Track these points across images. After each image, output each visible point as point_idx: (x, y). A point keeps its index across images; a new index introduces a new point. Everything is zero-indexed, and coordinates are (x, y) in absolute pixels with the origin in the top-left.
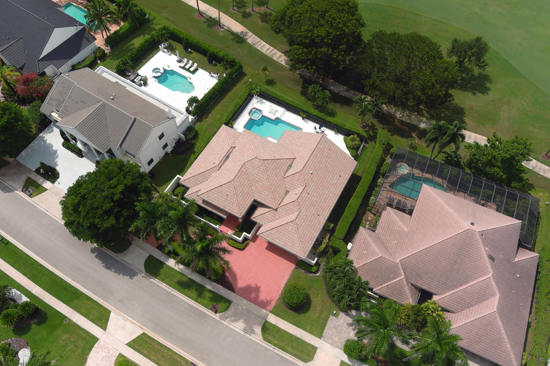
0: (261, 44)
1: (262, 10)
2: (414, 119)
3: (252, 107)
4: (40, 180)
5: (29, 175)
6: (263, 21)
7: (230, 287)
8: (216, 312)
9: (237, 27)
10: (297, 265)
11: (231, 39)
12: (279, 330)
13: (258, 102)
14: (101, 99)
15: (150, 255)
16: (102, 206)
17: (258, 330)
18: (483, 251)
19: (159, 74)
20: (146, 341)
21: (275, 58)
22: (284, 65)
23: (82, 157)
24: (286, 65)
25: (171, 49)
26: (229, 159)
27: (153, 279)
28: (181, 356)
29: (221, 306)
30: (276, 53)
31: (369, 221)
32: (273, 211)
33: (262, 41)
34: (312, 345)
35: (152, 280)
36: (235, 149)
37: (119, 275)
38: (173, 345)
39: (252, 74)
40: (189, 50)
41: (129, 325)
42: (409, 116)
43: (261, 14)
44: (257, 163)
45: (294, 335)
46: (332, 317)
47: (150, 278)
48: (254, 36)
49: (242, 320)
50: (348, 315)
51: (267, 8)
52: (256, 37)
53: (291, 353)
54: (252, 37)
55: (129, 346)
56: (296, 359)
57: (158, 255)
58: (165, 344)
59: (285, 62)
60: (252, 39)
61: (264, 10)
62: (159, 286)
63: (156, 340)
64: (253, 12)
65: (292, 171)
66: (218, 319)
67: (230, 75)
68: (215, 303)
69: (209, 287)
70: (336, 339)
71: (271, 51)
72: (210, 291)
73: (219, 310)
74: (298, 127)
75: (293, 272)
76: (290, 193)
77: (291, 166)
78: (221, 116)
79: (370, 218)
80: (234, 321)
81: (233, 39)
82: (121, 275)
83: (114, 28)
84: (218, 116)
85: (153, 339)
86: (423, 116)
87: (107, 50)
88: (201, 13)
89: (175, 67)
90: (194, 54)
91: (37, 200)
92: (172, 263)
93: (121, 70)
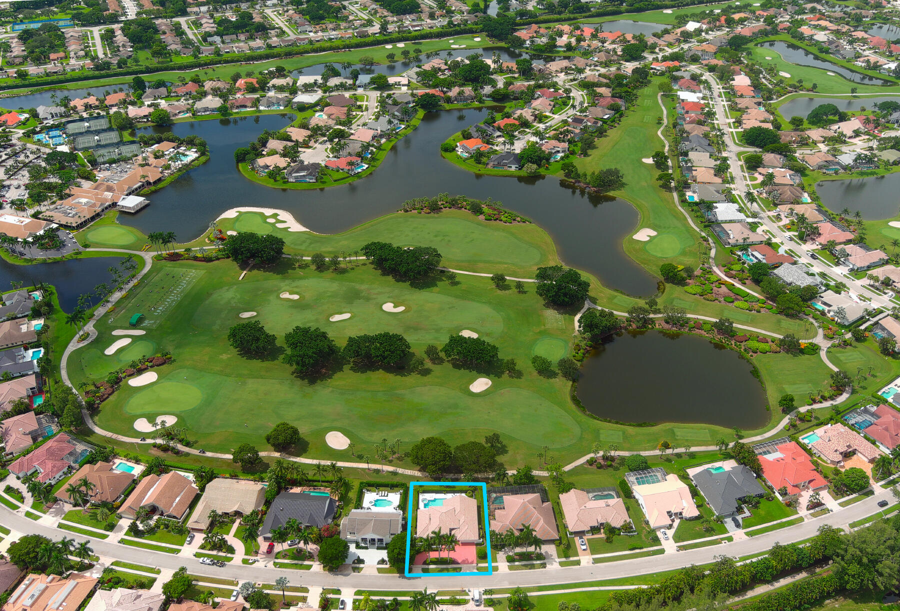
1: (396, 456)
2: (486, 475)
3: (422, 499)
4: (358, 565)
5: (352, 566)
6: (400, 461)
7: (458, 563)
9: (391, 469)
10: (475, 545)
11: (391, 475)
12: (482, 567)
13: (422, 496)
15: (422, 568)
17: (476, 571)
21: (415, 475)
23: (369, 549)
24: (422, 476)
25: (369, 491)
26: (432, 518)
29: (458, 570)
30: (414, 472)
31: (492, 519)
32: (458, 529)
33: (406, 470)
34: (496, 566)
36: (430, 515)
40: (378, 488)
42: (484, 475)
43: (397, 458)
44: (444, 515)
45: (488, 566)
46: (497, 555)
48: (401, 469)
50: (501, 551)
51: (398, 454)
56: (493, 572)
57: (425, 567)
59: (420, 474)
60: (400, 471)
62: (432, 576)
64: (393, 459)
65: (457, 513)
67: (403, 491)
68: (456, 571)
70: (502, 560)
71: (412, 472)
72: (451, 568)
73: (458, 572)
74: (445, 499)
75: (475, 548)
76: (461, 521)
77: (455, 511)
79: (492, 517)
81: (393, 475)
82: (416, 580)
86: (489, 472)
87: (342, 503)
88: (369, 469)
89: (378, 497)
90: (381, 488)
91: (362, 572)
92: (432, 566)
93: (358, 508)
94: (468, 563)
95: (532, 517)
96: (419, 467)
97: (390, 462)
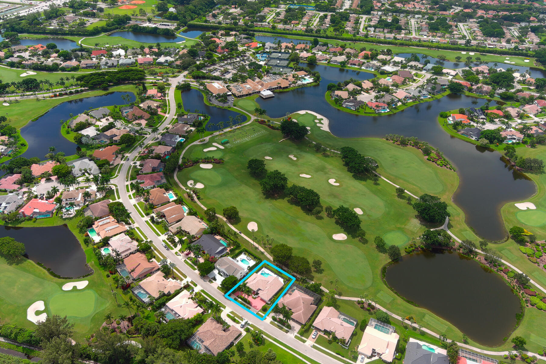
0: (268, 255)
1: (270, 246)
4: (212, 280)
5: (210, 279)
6: (270, 249)
7: (251, 305)
9: (262, 250)
10: (265, 303)
12: (260, 314)
14: (230, 264)
15: (235, 298)
18: (302, 301)
21: (270, 259)
23: (222, 276)
25: (245, 254)
26: (255, 280)
32: (263, 292)
34: (266, 317)
36: (257, 278)
40: (249, 255)
41: (230, 309)
44: (261, 281)
45: (263, 315)
46: (271, 313)
50: (274, 313)
55: (230, 313)
57: (237, 298)
59: (272, 260)
60: (266, 253)
64: (267, 247)
65: (268, 283)
67: (258, 262)
68: (247, 308)
70: (271, 317)
71: (269, 257)
72: (246, 305)
76: (267, 288)
81: (261, 253)
82: (229, 301)
83: (232, 247)
87: (229, 253)
88: (254, 245)
90: (251, 256)
91: (211, 284)
92: (240, 300)
93: (233, 258)
94: (256, 308)
95: (299, 307)
96: (274, 256)
97: (265, 248)
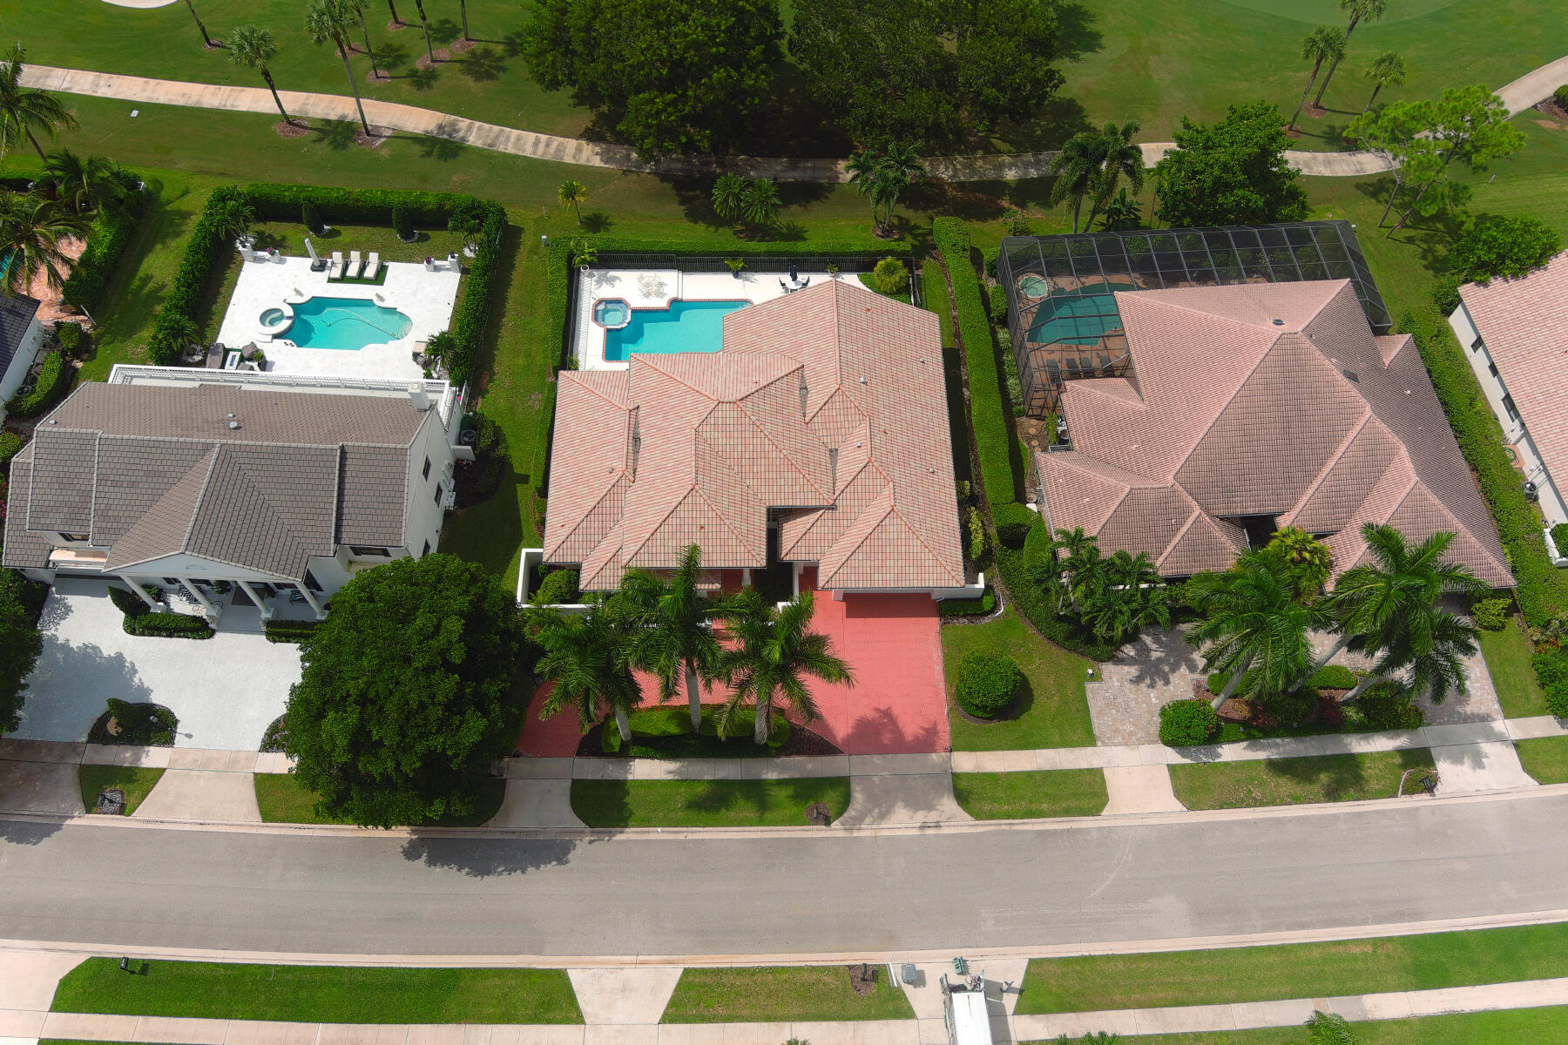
0: (508, 137)
1: (457, 49)
2: (983, 169)
3: (593, 302)
4: (124, 756)
5: (78, 761)
6: (479, 77)
7: (823, 747)
8: (828, 822)
9: (419, 120)
10: (941, 615)
11: (422, 156)
12: (994, 778)
13: (599, 282)
14: (209, 441)
15: (573, 780)
16: (432, 696)
17: (949, 805)
18: (1331, 369)
19: (284, 325)
20: (705, 985)
21: (568, 159)
22: (602, 165)
23: (211, 634)
24: (605, 163)
25: (270, 245)
26: (645, 440)
27: (621, 832)
28: (814, 967)
29: (830, 799)
30: (561, 144)
31: (1034, 437)
32: (828, 514)
33: (508, 129)
34: (1088, 769)
35: (619, 837)
36: (641, 412)
37: (523, 872)
38: (778, 955)
39: (535, 220)
40: (326, 227)
41: (634, 975)
42: (971, 166)
43: (461, 62)
44: (730, 413)
45: (1034, 771)
46: (1090, 687)
47: (612, 834)
48: (477, 124)
49: (899, 804)
50: (1120, 661)
51: (468, 40)
52: (487, 126)
53: (1053, 814)
54: (475, 129)
55: (671, 1022)
56: (1073, 818)
57: (594, 769)
58: (756, 965)
59: (598, 157)
60: (476, 133)
61: (463, 47)
62: (648, 842)
63: (728, 969)
64: (436, 65)
65: (815, 400)
66: (842, 834)
68: (811, 803)
69: (772, 775)
70: (1129, 728)
71: (547, 145)
72: (780, 783)
73: (832, 814)
74: (736, 301)
75: (942, 633)
76: (842, 453)
77: (806, 388)
78: (528, 356)
79: (1033, 431)
80: (883, 816)
81: (428, 154)
82: (531, 870)
84: (521, 362)
85: (719, 971)
86: (999, 152)
87: (85, 323)
88: (290, 121)
89: (317, 285)
90: (348, 233)
91: (150, 812)
92: (646, 770)
93: (170, 355)
94: (900, 745)
95: (1332, 441)
96: (586, 117)
97: (421, 87)
